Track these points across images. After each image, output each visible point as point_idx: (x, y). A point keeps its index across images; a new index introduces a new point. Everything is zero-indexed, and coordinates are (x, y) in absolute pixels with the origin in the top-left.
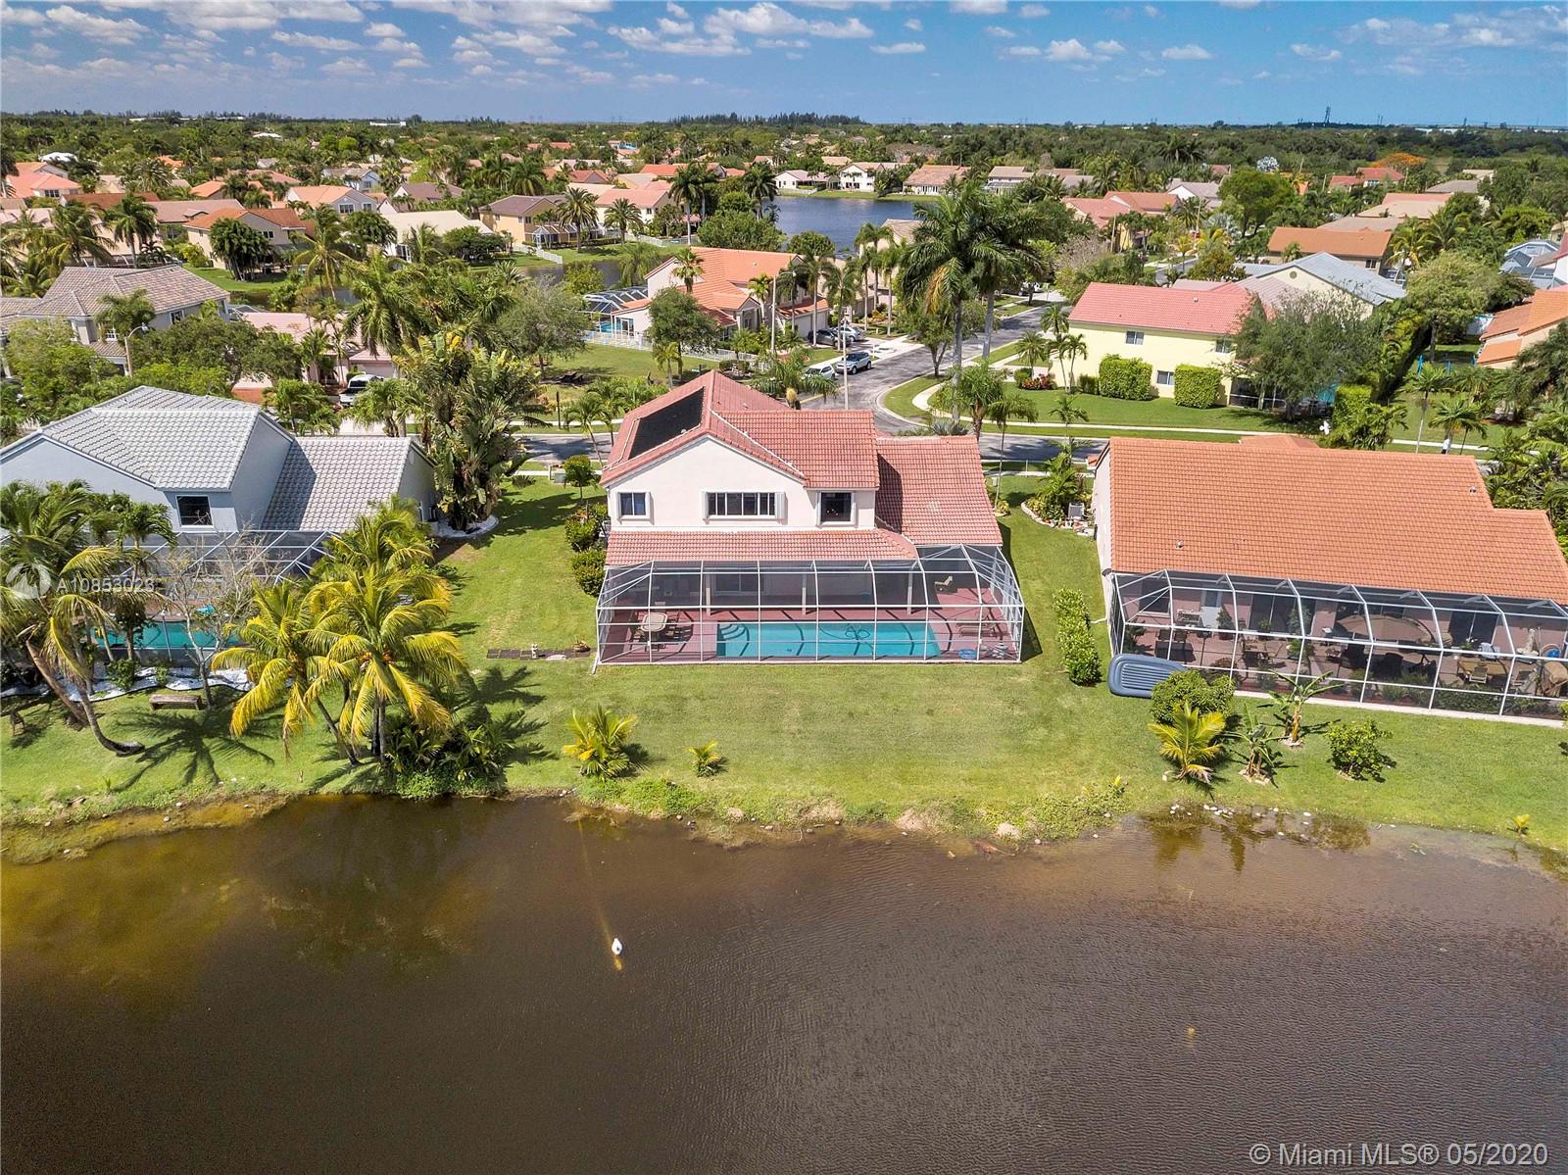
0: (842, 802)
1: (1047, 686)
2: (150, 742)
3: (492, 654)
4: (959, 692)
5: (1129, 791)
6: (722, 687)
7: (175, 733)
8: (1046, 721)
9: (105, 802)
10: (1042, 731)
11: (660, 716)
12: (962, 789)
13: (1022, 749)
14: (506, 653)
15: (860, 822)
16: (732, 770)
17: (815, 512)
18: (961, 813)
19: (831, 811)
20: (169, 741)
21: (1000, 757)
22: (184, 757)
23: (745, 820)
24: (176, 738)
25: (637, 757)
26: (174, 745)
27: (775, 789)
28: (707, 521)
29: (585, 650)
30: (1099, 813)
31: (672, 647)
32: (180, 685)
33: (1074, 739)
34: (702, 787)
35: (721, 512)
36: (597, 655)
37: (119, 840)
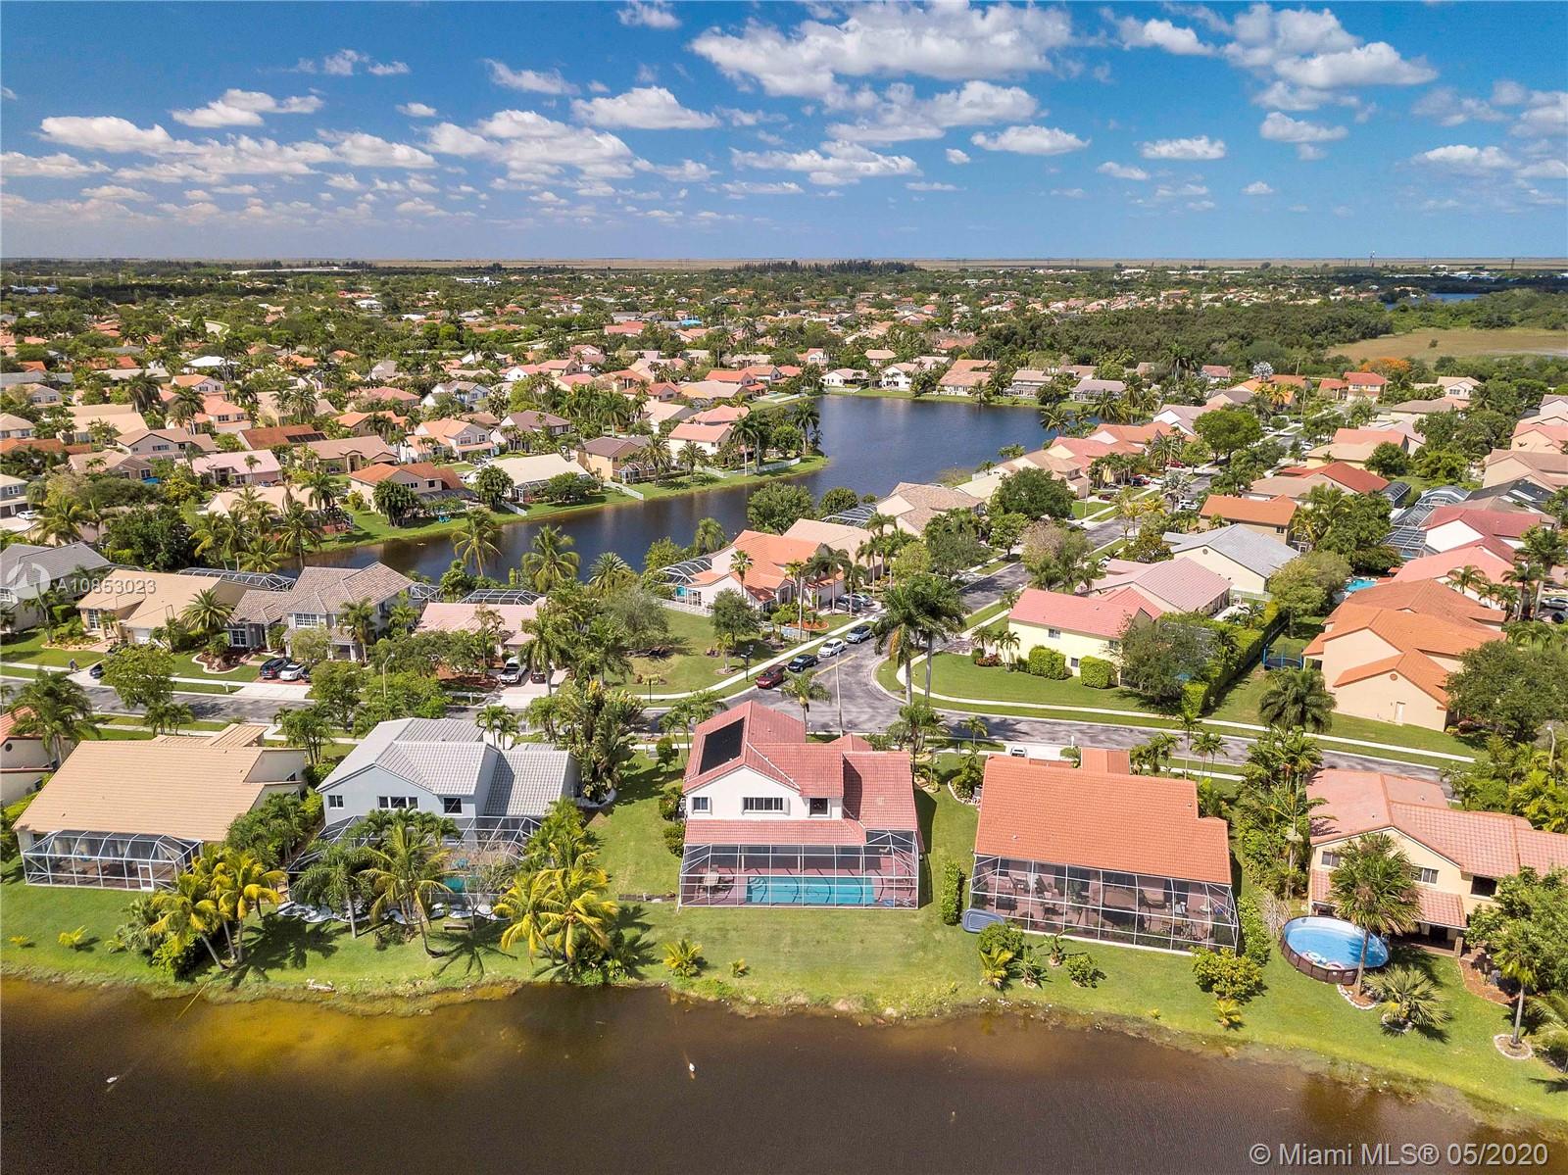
0: (809, 995)
1: (929, 924)
2: (448, 949)
3: (621, 897)
4: (879, 928)
5: (960, 991)
6: (748, 923)
7: (458, 945)
8: (924, 947)
9: (432, 984)
10: (921, 953)
11: (714, 941)
12: (872, 988)
13: (909, 965)
14: (629, 897)
15: (816, 1005)
16: (752, 974)
17: (807, 808)
18: (868, 1001)
19: (801, 999)
20: (457, 949)
21: (895, 969)
22: (465, 958)
23: (757, 1003)
24: (461, 947)
25: (700, 964)
26: (459, 952)
27: (773, 985)
28: (743, 813)
29: (673, 896)
30: (940, 1003)
31: (721, 895)
32: (455, 915)
33: (937, 959)
34: (736, 983)
35: (752, 808)
36: (680, 900)
37: (443, 1006)
